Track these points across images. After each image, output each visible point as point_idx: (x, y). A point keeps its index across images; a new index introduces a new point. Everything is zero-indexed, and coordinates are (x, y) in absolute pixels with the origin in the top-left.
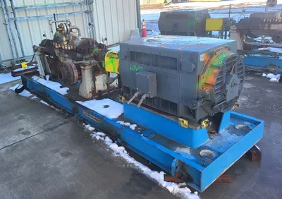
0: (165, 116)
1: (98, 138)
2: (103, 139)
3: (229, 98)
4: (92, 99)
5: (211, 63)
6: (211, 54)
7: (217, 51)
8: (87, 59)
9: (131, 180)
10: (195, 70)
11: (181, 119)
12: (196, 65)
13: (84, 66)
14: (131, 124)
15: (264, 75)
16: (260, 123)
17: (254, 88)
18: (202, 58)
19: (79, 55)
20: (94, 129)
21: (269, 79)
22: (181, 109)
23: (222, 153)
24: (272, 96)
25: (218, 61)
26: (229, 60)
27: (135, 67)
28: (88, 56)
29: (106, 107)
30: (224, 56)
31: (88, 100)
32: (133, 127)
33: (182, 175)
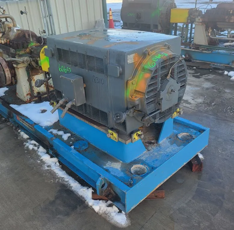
0: (95, 126)
1: (31, 147)
2: (36, 148)
3: (165, 107)
4: (30, 102)
5: (143, 65)
6: (144, 54)
7: (152, 50)
8: (20, 56)
9: (57, 198)
10: (122, 74)
11: (110, 131)
12: (123, 68)
13: (17, 63)
14: (65, 133)
15: (226, 73)
16: (204, 130)
17: (213, 88)
18: (131, 59)
19: (12, 50)
20: (28, 137)
21: (230, 77)
22: (112, 119)
23: (156, 168)
24: (229, 96)
25: (151, 63)
26: (165, 61)
27: (64, 69)
28: (21, 53)
29: (44, 111)
30: (159, 57)
31: (25, 103)
32: (66, 137)
33: (110, 193)
